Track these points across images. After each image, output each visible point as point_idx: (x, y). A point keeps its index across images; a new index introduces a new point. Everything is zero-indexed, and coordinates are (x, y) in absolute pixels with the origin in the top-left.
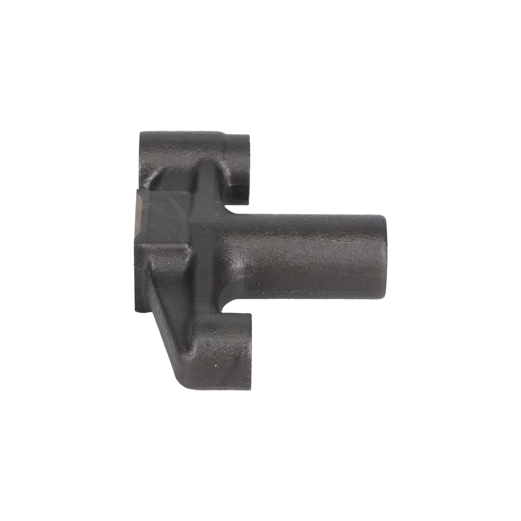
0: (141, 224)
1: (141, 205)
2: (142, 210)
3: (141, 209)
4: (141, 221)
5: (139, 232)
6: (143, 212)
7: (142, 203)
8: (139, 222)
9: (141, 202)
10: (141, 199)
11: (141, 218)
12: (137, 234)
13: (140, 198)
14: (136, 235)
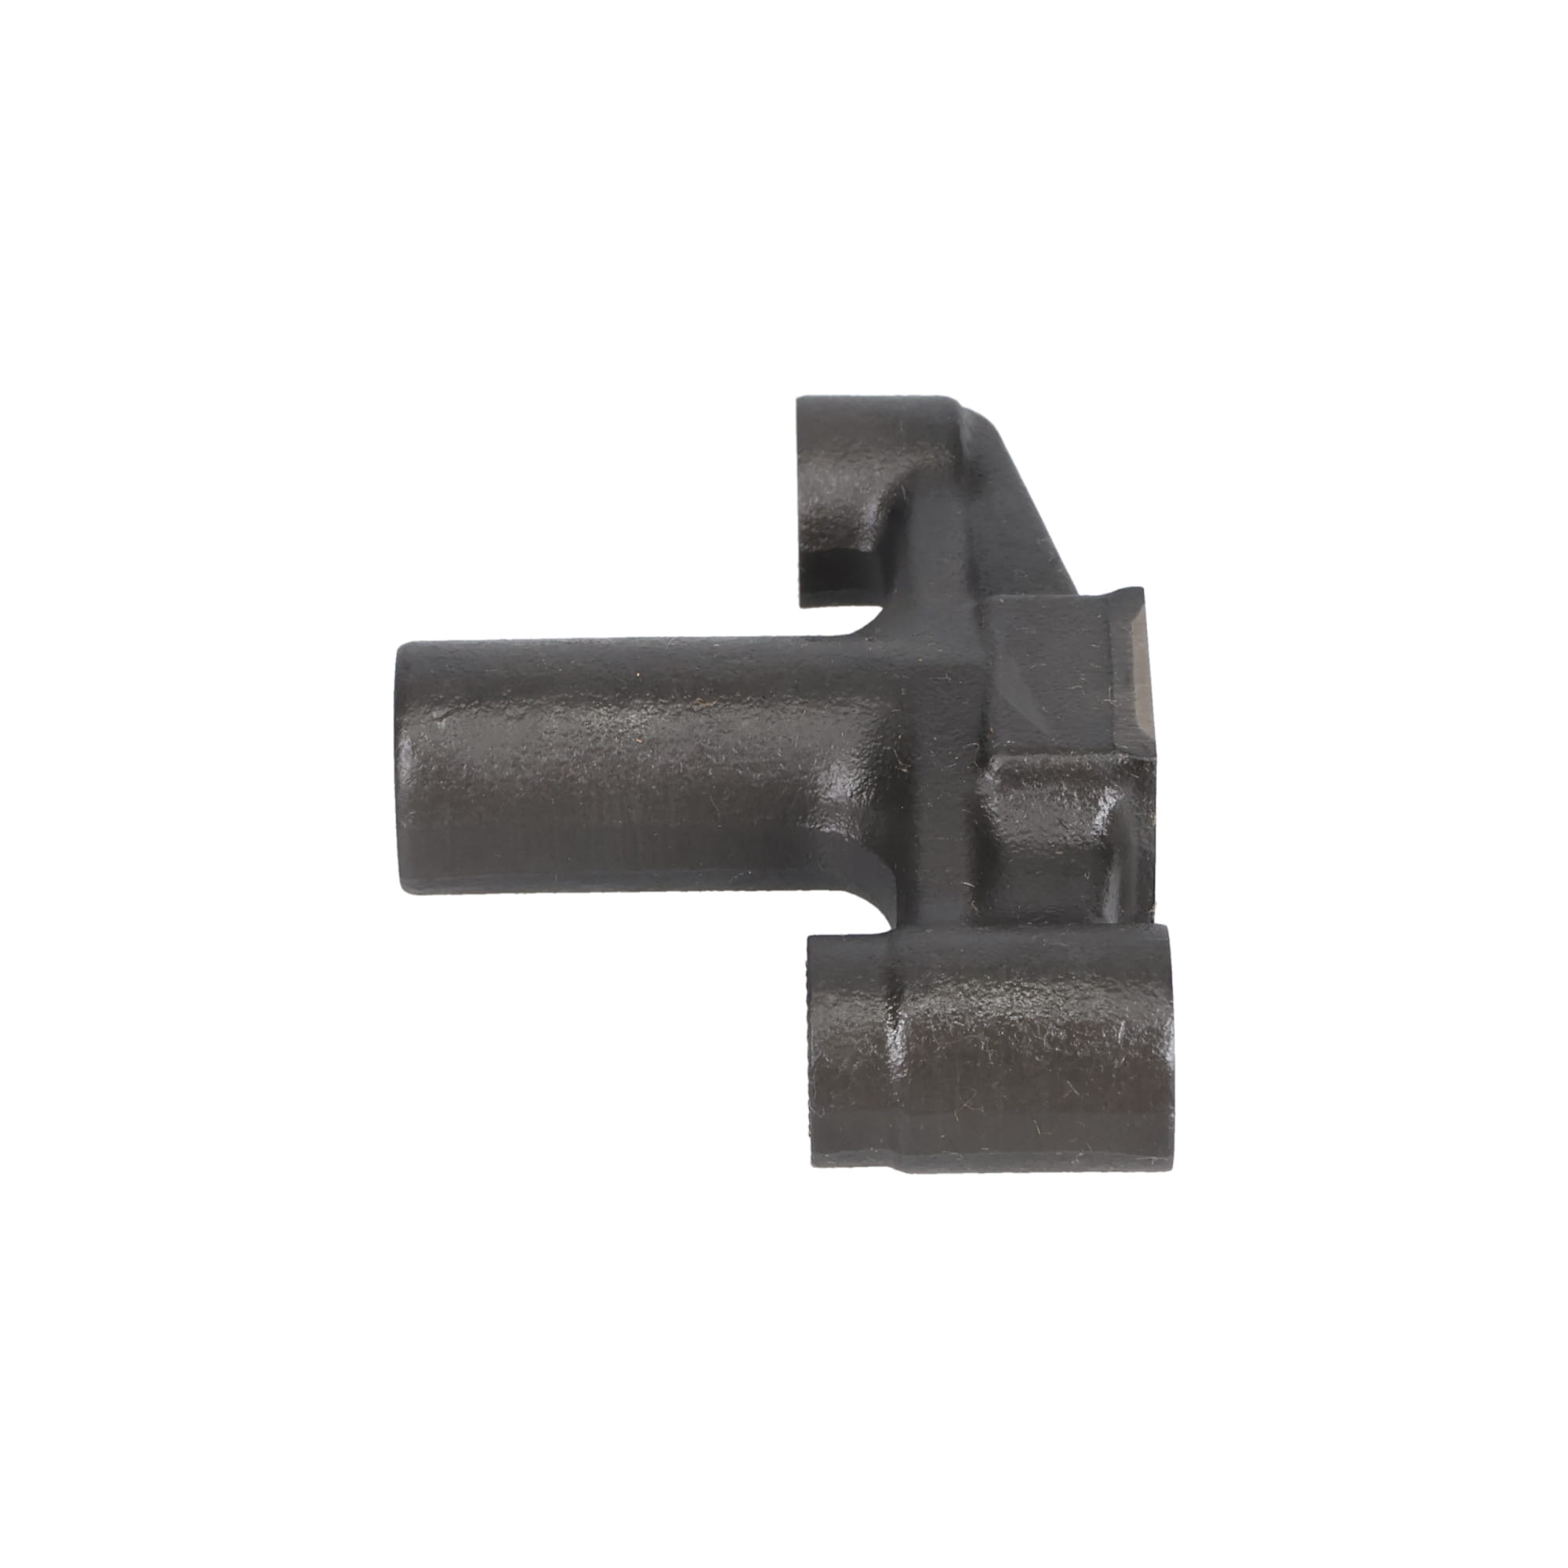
0: (1131, 647)
1: (1137, 703)
2: (1133, 689)
3: (1136, 691)
4: (1131, 655)
5: (1133, 624)
6: (1128, 681)
7: (1134, 711)
8: (1136, 650)
9: (1137, 713)
10: (1139, 724)
11: (1131, 664)
12: (1138, 618)
13: (1141, 726)
14: (1140, 613)
